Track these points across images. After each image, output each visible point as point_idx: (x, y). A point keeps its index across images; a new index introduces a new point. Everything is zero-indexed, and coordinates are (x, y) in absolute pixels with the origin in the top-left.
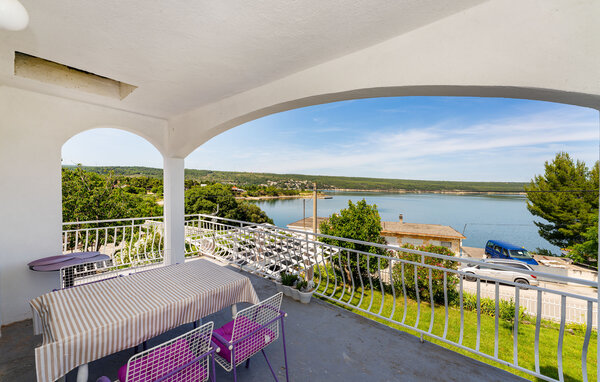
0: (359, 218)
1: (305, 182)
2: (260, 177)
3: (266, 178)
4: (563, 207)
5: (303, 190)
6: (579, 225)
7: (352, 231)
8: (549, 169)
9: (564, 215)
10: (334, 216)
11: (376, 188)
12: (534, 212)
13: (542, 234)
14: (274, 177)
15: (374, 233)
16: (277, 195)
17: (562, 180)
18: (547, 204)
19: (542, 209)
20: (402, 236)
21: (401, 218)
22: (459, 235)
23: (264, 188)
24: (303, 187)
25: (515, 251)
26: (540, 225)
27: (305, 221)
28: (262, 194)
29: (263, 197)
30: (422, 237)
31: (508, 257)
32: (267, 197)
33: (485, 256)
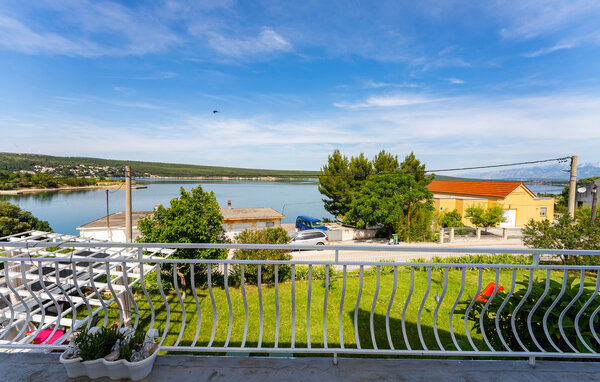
0: (196, 208)
1: (105, 169)
2: (17, 159)
3: (30, 161)
4: (338, 187)
5: (102, 179)
6: (344, 199)
7: (187, 225)
8: (330, 160)
9: (338, 193)
10: (160, 208)
11: (199, 175)
12: (322, 192)
13: (326, 208)
14: (47, 160)
15: (215, 223)
16: (54, 186)
17: (337, 168)
18: (329, 186)
19: (327, 190)
20: (233, 222)
21: (229, 204)
22: (279, 215)
23: (28, 176)
24: (103, 176)
25: (314, 222)
26: (325, 201)
27: (109, 220)
28: (22, 186)
29: (25, 190)
30: (250, 221)
31: (311, 228)
32: (34, 190)
33: (297, 230)
